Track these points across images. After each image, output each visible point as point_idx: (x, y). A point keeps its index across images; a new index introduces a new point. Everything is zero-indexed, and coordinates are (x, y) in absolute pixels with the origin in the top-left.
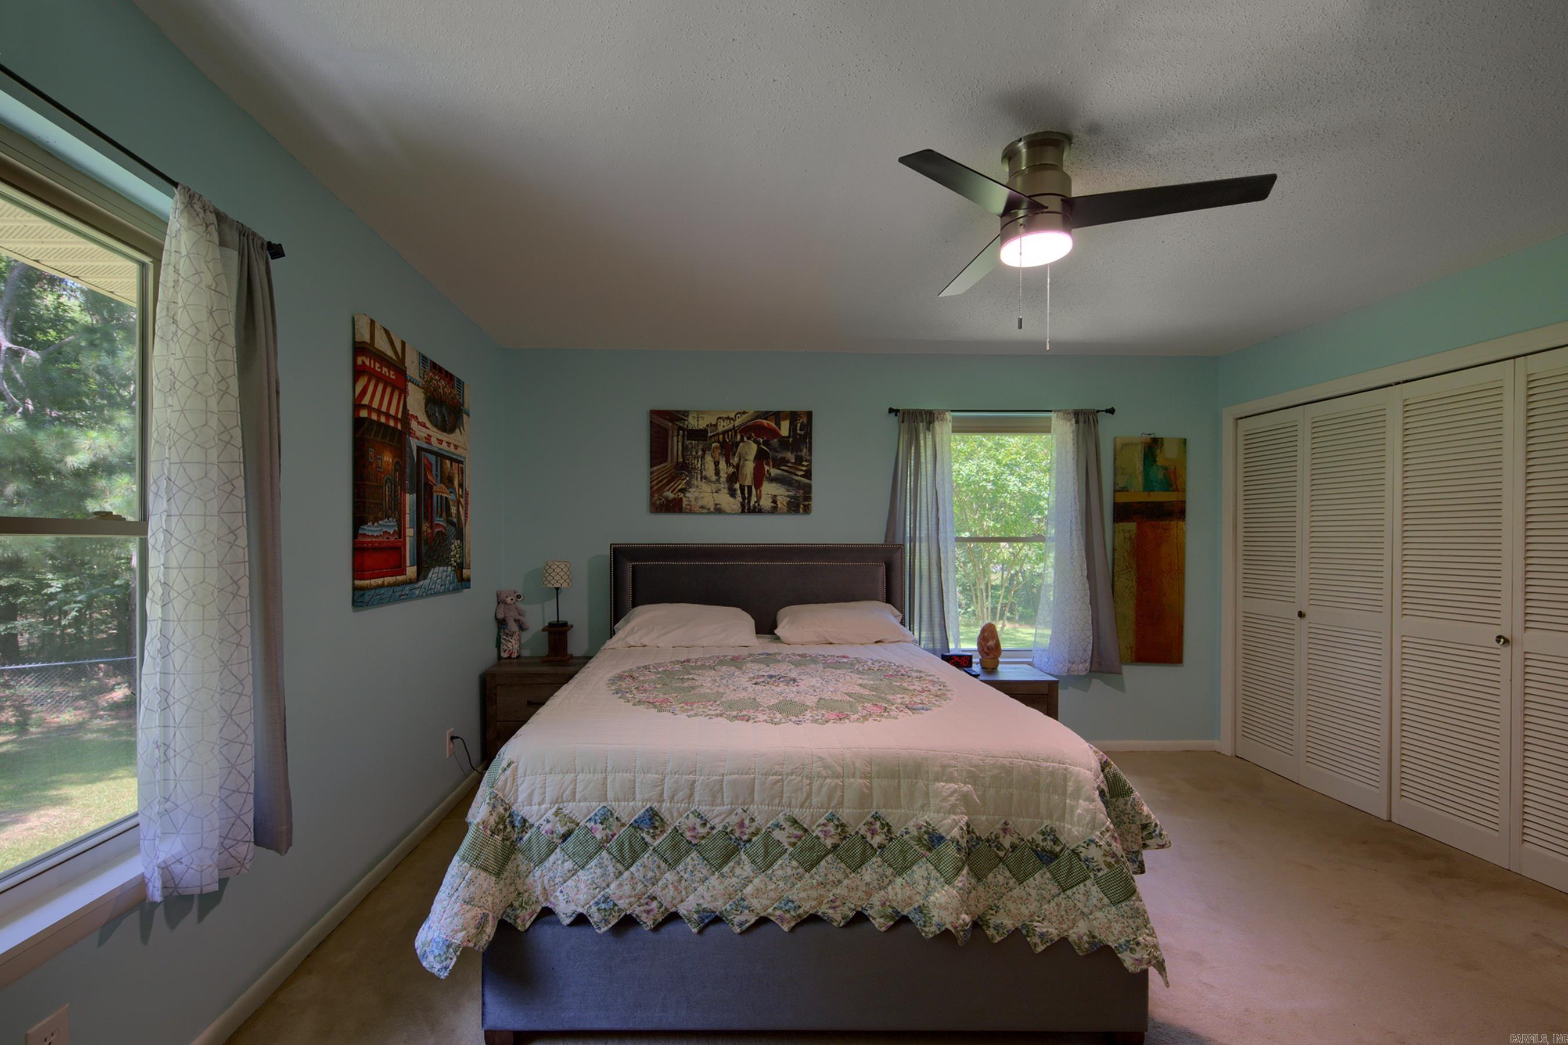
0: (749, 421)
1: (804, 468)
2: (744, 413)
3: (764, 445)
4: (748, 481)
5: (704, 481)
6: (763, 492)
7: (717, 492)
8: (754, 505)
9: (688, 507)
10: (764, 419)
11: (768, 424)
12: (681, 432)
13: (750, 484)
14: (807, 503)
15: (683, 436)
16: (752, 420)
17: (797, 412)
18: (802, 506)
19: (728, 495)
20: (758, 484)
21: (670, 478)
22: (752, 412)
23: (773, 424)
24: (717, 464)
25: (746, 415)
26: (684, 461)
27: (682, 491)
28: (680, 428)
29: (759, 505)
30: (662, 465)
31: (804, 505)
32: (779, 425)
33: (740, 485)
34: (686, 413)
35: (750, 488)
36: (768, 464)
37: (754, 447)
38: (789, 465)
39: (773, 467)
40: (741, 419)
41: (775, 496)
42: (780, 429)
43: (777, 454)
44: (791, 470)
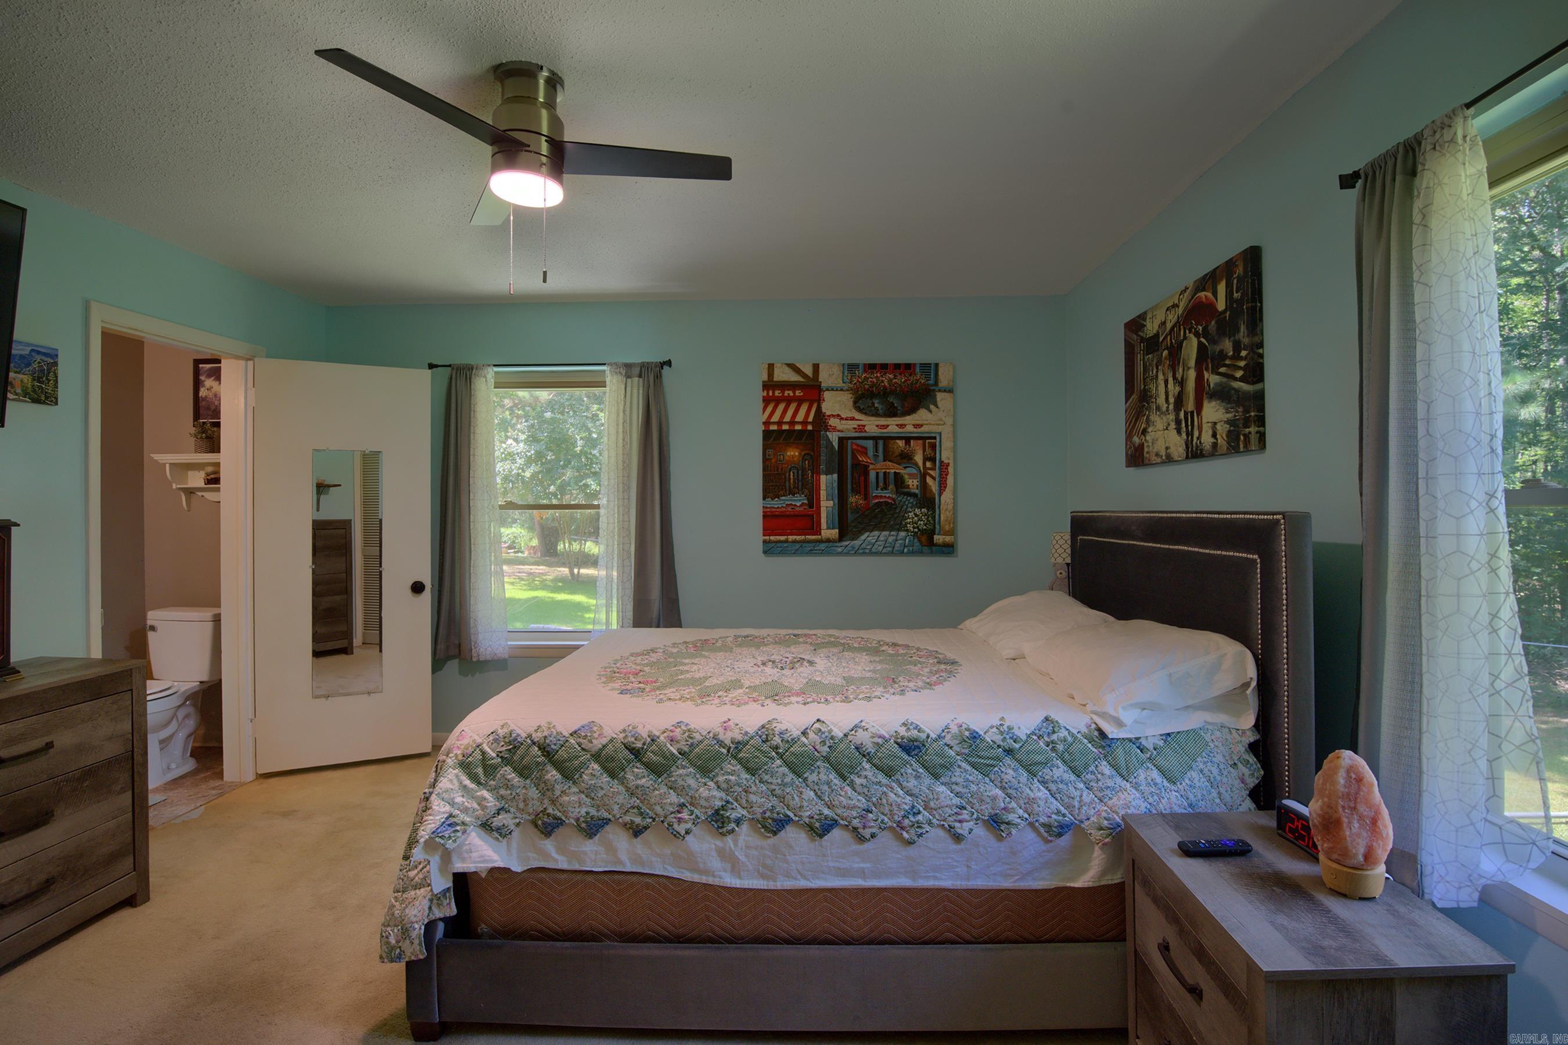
0: (1190, 301)
1: (1242, 364)
2: (1185, 291)
3: (1203, 337)
4: (1191, 406)
5: (1158, 413)
6: (1204, 420)
7: (1167, 429)
8: (1197, 443)
9: (1148, 455)
10: (1202, 291)
11: (1206, 296)
12: (1142, 344)
13: (1192, 410)
14: (1247, 430)
15: (1144, 353)
16: (1192, 298)
17: (1231, 259)
18: (1242, 437)
19: (1175, 431)
20: (1199, 407)
21: (1136, 416)
22: (1191, 284)
23: (1210, 295)
24: (1166, 382)
25: (1188, 291)
26: (1144, 388)
27: (1144, 432)
28: (1142, 340)
29: (1200, 442)
30: (1132, 398)
31: (1245, 435)
32: (1215, 293)
33: (1185, 411)
34: (1143, 316)
35: (1192, 413)
36: (1207, 370)
37: (1194, 341)
38: (1228, 362)
39: (1212, 373)
40: (1184, 300)
41: (1215, 423)
42: (1217, 300)
43: (1215, 347)
44: (1230, 372)
